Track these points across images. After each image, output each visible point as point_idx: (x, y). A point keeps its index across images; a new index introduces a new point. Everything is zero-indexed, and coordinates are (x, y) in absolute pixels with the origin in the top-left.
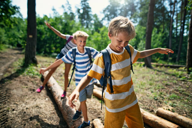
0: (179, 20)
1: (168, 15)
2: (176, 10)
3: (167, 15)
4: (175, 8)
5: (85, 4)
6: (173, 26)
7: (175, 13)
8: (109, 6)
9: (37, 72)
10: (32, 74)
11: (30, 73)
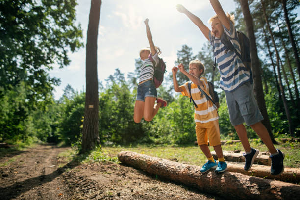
1: (269, 70)
9: (108, 157)
10: (102, 160)
11: (98, 159)
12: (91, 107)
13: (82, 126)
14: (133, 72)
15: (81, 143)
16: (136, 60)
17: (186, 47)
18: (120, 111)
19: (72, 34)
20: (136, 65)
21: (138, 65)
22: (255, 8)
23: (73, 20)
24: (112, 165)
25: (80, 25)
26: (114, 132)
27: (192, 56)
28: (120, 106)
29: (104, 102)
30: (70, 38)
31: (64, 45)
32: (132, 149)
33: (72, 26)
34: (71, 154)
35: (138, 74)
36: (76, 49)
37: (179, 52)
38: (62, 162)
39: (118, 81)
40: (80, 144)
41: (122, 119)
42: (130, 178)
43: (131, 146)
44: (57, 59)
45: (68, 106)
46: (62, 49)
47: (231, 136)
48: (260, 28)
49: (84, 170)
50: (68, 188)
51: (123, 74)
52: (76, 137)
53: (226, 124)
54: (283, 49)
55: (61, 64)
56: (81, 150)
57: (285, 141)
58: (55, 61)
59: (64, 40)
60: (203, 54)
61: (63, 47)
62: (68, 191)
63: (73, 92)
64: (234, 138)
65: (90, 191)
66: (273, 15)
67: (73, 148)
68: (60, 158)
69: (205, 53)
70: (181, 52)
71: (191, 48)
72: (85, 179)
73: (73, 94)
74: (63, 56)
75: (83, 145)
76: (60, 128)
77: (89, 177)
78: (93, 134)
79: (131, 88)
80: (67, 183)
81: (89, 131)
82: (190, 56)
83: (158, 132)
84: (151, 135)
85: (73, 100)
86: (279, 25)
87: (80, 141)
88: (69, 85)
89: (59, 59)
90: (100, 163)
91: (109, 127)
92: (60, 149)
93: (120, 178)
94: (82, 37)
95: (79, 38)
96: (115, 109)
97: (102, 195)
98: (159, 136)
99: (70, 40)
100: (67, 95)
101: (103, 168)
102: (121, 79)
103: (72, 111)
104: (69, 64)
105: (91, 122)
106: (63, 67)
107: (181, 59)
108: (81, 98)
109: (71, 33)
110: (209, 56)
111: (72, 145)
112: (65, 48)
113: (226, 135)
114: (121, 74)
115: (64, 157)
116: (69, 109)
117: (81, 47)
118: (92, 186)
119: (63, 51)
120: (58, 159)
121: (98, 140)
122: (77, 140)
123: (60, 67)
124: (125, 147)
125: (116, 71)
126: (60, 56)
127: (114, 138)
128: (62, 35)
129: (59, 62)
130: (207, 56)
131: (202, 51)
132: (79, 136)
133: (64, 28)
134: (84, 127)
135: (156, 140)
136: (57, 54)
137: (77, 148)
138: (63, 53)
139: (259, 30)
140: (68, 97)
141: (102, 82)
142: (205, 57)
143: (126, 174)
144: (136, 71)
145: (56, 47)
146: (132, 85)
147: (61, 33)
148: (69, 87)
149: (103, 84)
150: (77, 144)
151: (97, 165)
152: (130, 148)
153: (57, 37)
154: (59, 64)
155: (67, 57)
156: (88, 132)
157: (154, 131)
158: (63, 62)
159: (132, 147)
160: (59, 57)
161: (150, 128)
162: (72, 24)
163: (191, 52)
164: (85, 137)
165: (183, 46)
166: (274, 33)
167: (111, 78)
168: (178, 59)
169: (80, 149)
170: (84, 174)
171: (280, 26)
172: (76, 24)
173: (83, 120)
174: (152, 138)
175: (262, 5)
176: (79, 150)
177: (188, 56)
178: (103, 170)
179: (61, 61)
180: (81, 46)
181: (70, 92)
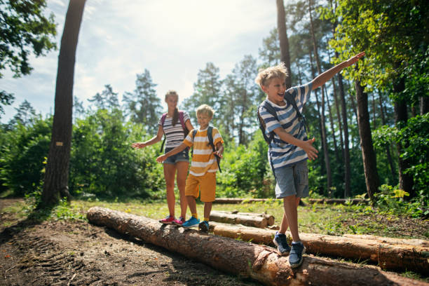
0: (336, 118)
1: (314, 110)
2: (326, 99)
3: (311, 110)
4: (323, 97)
5: (146, 93)
6: (325, 129)
7: (326, 105)
8: (196, 95)
9: (78, 213)
10: (69, 217)
11: (64, 216)
12: (59, 144)
13: (44, 171)
14: (132, 92)
15: (40, 193)
16: (138, 76)
17: (212, 67)
18: (105, 150)
19: (38, 29)
20: (137, 84)
21: (141, 84)
22: (303, 28)
23: (42, 7)
24: (82, 224)
25: (52, 16)
26: (94, 179)
27: (218, 80)
28: (105, 143)
29: (81, 134)
30: (34, 33)
31: (23, 42)
32: (118, 204)
33: (39, 16)
34: (24, 208)
35: (139, 96)
36: (44, 51)
37: (201, 71)
38: (9, 220)
39: (107, 104)
40: (38, 195)
41: (107, 161)
42: (101, 239)
43: (116, 201)
44: (10, 63)
45: (23, 136)
46: (19, 48)
47: (253, 193)
48: (307, 54)
49: (41, 230)
50: (18, 250)
51: (116, 94)
52: (34, 184)
53: (249, 176)
54: (332, 86)
55: (17, 71)
56: (40, 203)
57: (312, 202)
58: (7, 66)
59: (24, 35)
60: (233, 79)
61: (21, 47)
62: (18, 253)
63: (33, 113)
64: (256, 196)
65: (47, 252)
66: (324, 39)
67: (27, 200)
68: (5, 213)
69: (235, 77)
70: (205, 72)
71: (218, 69)
72: (42, 239)
73: (33, 116)
74: (21, 59)
75: (43, 197)
76: (6, 168)
77: (48, 237)
78: (60, 183)
79: (126, 115)
80: (17, 244)
81: (54, 177)
82: (216, 79)
83: (157, 183)
84: (147, 187)
85: (32, 126)
86: (329, 54)
87: (40, 190)
88: (26, 102)
89: (13, 64)
90: (65, 221)
91: (87, 172)
92: (5, 200)
93: (88, 239)
94: (54, 35)
95: (50, 36)
96: (98, 146)
97: (62, 255)
98: (159, 189)
99: (34, 36)
100: (23, 117)
101: (68, 227)
102: (112, 101)
103: (29, 144)
104: (29, 73)
105: (58, 164)
106: (19, 76)
107: (203, 81)
108: (47, 125)
109: (36, 26)
110: (242, 83)
111: (27, 196)
112: (25, 48)
113: (247, 192)
114: (113, 94)
115: (11, 212)
116: (25, 140)
117: (52, 50)
118: (51, 246)
119: (20, 51)
120: (2, 215)
121: (66, 191)
122: (34, 189)
123: (15, 77)
124: (108, 202)
125: (105, 89)
126: (16, 59)
127: (94, 188)
128: (20, 26)
129: (14, 67)
130: (239, 82)
131: (233, 74)
132: (38, 184)
133: (26, 17)
134: (46, 171)
135: (154, 194)
136: (11, 55)
137: (34, 201)
138: (20, 55)
139: (307, 56)
140: (24, 120)
141: (82, 103)
142: (236, 83)
143: (98, 234)
144: (136, 91)
145: (9, 45)
146: (128, 111)
147: (20, 22)
148: (27, 105)
149: (83, 105)
150: (34, 195)
151: (62, 224)
152: (114, 204)
153: (11, 28)
154: (13, 70)
155: (27, 62)
156: (52, 179)
157: (151, 180)
158: (19, 69)
159: (118, 202)
160: (13, 61)
161: (146, 176)
162: (39, 12)
163: (217, 74)
164: (48, 186)
165: (208, 65)
166: (324, 62)
167: (98, 97)
168: (199, 81)
169: (38, 201)
170: (42, 234)
171: (331, 56)
172: (46, 13)
173: (45, 162)
174: (149, 191)
175: (311, 26)
176: (36, 203)
177: (213, 79)
178: (69, 229)
179: (17, 66)
180: (52, 47)
181: (28, 112)
